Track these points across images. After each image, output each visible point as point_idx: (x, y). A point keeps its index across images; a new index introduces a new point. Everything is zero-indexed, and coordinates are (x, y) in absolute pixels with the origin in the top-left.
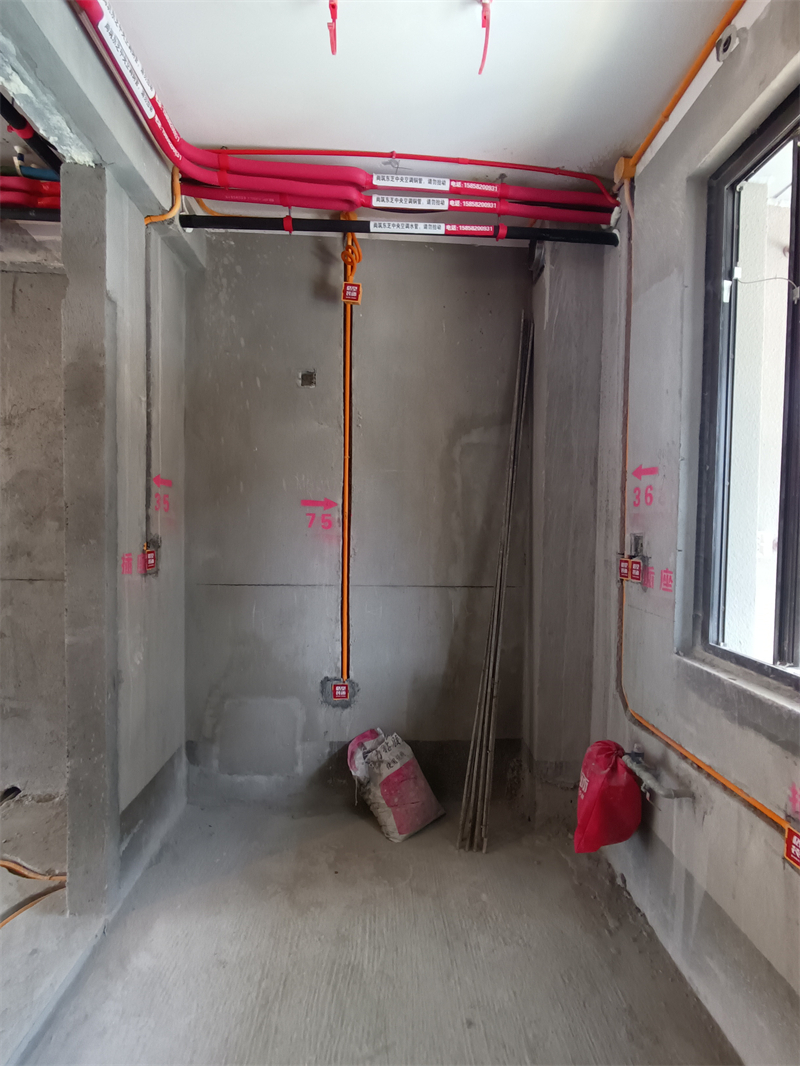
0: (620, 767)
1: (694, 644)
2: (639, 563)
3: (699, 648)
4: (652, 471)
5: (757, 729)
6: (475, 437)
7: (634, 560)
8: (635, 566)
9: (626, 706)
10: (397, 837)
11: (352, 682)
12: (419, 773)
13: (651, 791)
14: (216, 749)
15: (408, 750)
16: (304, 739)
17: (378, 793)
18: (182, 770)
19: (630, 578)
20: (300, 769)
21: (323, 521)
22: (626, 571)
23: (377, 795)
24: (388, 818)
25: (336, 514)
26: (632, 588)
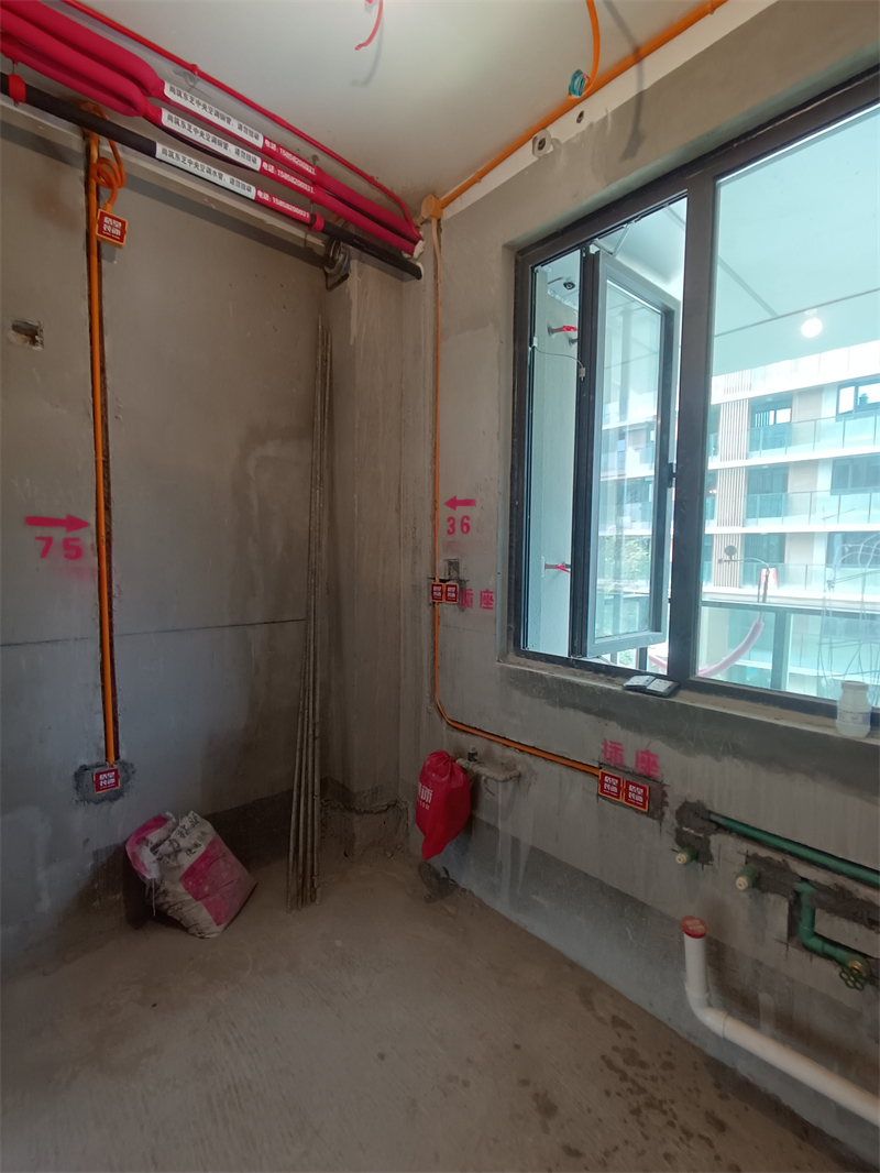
0: (457, 770)
2: (455, 586)
3: (512, 656)
4: (469, 503)
5: (575, 706)
6: (271, 450)
7: (448, 583)
8: (449, 589)
9: (442, 715)
10: (215, 930)
11: (124, 764)
15: (208, 828)
16: (50, 861)
17: (181, 889)
19: (444, 600)
20: (46, 904)
21: (67, 547)
22: (440, 594)
24: (199, 914)
25: (87, 538)
26: (448, 610)
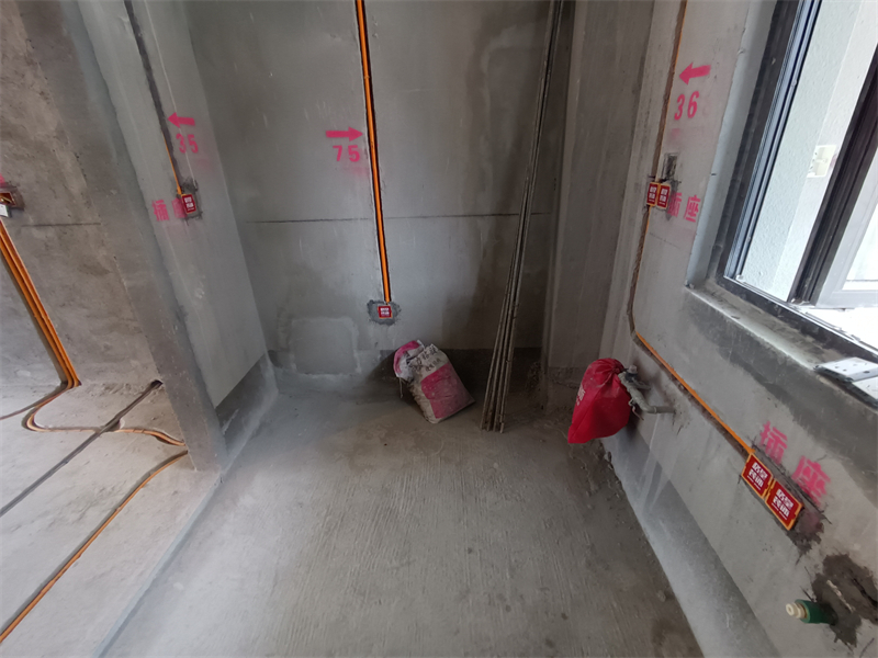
0: (615, 383)
1: (707, 277)
2: (668, 188)
3: (712, 280)
4: (703, 71)
5: (748, 368)
6: (505, 40)
7: (664, 184)
8: (663, 191)
9: (633, 328)
10: (434, 420)
11: (394, 304)
12: (453, 373)
13: (637, 406)
14: (292, 356)
15: (444, 357)
16: (359, 349)
17: (420, 389)
18: (269, 371)
19: (656, 205)
20: (359, 370)
21: (351, 153)
22: (654, 196)
23: (418, 390)
24: (428, 408)
25: (363, 145)
26: (657, 213)
